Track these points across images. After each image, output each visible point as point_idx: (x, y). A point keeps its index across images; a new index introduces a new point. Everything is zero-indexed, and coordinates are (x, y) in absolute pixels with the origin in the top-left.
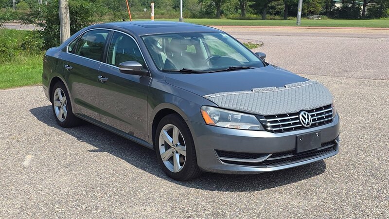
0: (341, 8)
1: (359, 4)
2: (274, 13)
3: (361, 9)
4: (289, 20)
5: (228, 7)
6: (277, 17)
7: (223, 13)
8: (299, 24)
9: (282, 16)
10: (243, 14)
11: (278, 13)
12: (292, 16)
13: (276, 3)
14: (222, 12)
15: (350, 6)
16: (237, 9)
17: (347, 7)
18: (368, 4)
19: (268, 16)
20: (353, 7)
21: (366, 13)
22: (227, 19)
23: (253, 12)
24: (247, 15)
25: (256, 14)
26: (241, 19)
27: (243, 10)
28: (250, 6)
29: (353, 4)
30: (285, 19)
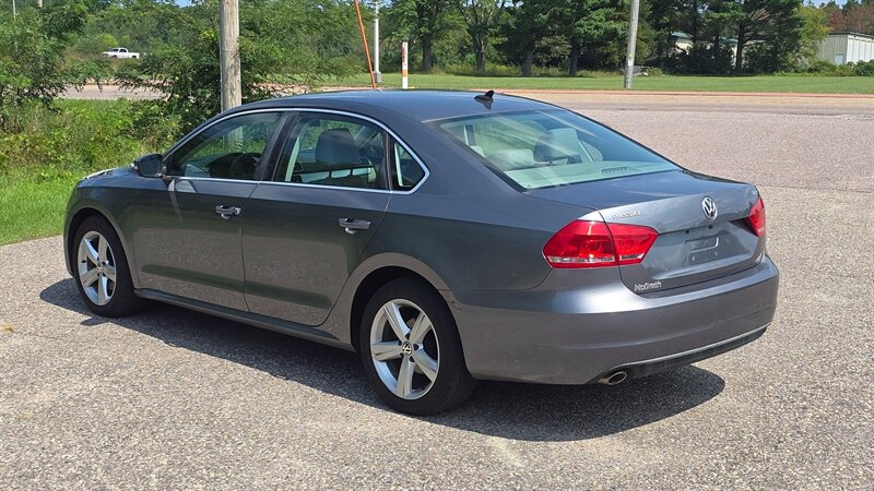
0: (690, 50)
1: (727, 44)
2: (545, 61)
3: (731, 53)
4: (581, 76)
5: (443, 48)
6: (553, 70)
7: (436, 62)
8: (629, 86)
9: (563, 68)
10: (479, 62)
11: (554, 62)
12: (585, 68)
13: (550, 40)
14: (433, 60)
15: (709, 47)
16: (462, 52)
17: (703, 49)
18: (748, 43)
19: (534, 69)
20: (715, 49)
21: (744, 62)
22: (447, 73)
23: (499, 58)
24: (489, 66)
25: (505, 64)
26: (476, 75)
27: (479, 56)
28: (497, 47)
29: (717, 41)
30: (572, 74)
